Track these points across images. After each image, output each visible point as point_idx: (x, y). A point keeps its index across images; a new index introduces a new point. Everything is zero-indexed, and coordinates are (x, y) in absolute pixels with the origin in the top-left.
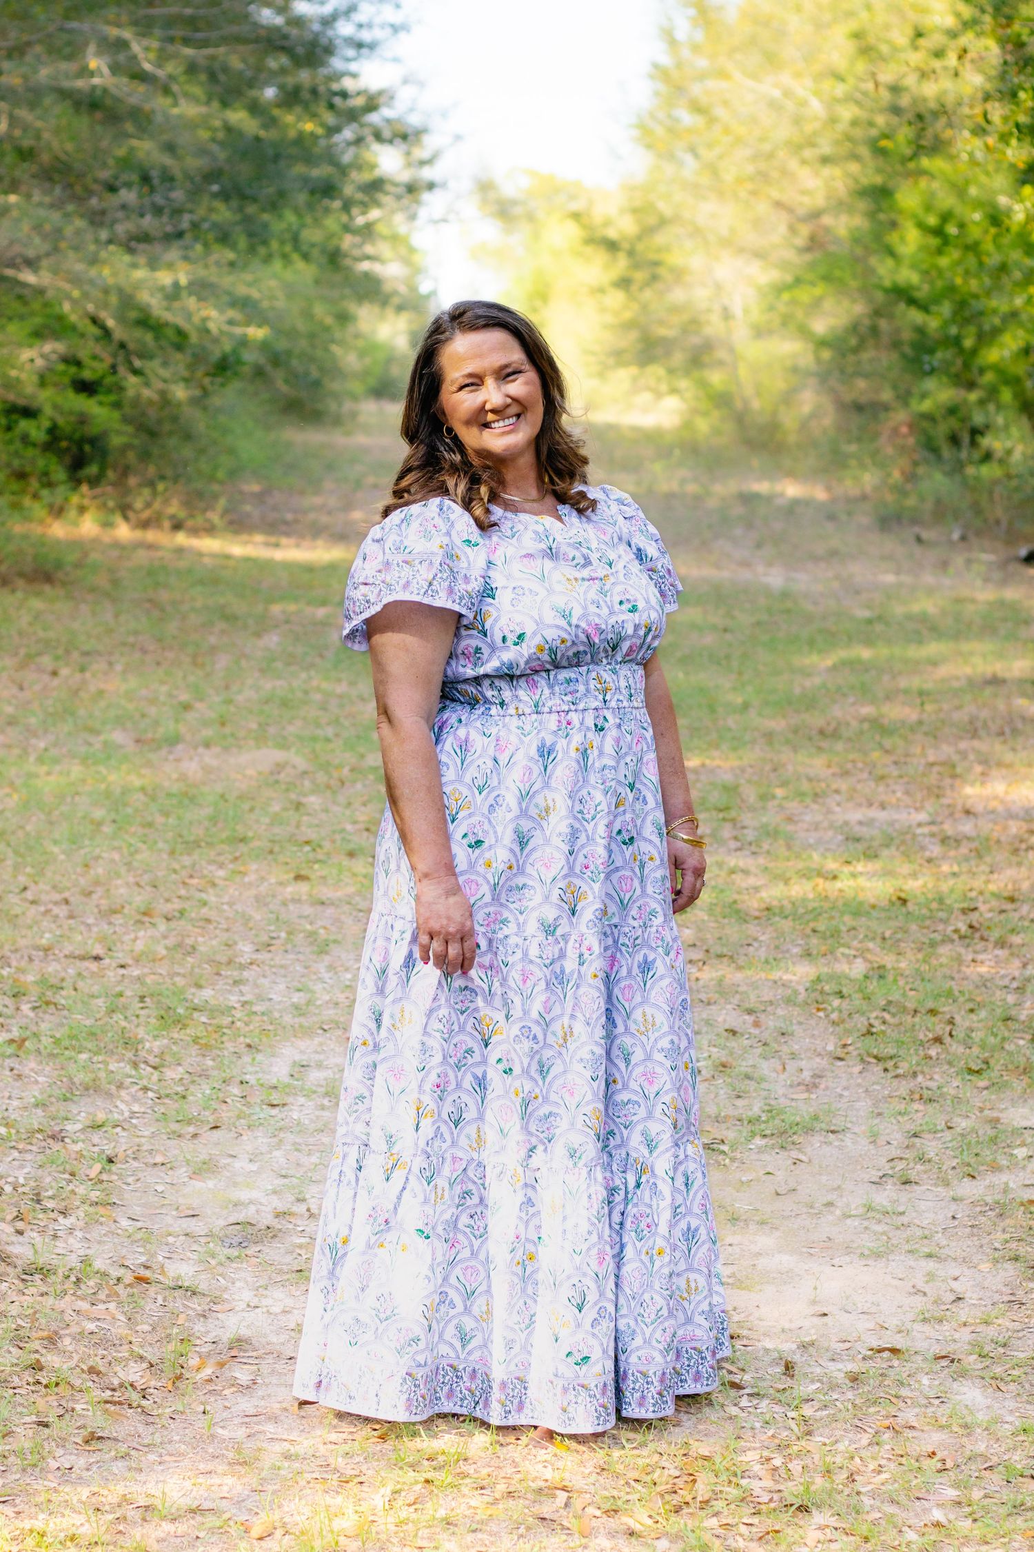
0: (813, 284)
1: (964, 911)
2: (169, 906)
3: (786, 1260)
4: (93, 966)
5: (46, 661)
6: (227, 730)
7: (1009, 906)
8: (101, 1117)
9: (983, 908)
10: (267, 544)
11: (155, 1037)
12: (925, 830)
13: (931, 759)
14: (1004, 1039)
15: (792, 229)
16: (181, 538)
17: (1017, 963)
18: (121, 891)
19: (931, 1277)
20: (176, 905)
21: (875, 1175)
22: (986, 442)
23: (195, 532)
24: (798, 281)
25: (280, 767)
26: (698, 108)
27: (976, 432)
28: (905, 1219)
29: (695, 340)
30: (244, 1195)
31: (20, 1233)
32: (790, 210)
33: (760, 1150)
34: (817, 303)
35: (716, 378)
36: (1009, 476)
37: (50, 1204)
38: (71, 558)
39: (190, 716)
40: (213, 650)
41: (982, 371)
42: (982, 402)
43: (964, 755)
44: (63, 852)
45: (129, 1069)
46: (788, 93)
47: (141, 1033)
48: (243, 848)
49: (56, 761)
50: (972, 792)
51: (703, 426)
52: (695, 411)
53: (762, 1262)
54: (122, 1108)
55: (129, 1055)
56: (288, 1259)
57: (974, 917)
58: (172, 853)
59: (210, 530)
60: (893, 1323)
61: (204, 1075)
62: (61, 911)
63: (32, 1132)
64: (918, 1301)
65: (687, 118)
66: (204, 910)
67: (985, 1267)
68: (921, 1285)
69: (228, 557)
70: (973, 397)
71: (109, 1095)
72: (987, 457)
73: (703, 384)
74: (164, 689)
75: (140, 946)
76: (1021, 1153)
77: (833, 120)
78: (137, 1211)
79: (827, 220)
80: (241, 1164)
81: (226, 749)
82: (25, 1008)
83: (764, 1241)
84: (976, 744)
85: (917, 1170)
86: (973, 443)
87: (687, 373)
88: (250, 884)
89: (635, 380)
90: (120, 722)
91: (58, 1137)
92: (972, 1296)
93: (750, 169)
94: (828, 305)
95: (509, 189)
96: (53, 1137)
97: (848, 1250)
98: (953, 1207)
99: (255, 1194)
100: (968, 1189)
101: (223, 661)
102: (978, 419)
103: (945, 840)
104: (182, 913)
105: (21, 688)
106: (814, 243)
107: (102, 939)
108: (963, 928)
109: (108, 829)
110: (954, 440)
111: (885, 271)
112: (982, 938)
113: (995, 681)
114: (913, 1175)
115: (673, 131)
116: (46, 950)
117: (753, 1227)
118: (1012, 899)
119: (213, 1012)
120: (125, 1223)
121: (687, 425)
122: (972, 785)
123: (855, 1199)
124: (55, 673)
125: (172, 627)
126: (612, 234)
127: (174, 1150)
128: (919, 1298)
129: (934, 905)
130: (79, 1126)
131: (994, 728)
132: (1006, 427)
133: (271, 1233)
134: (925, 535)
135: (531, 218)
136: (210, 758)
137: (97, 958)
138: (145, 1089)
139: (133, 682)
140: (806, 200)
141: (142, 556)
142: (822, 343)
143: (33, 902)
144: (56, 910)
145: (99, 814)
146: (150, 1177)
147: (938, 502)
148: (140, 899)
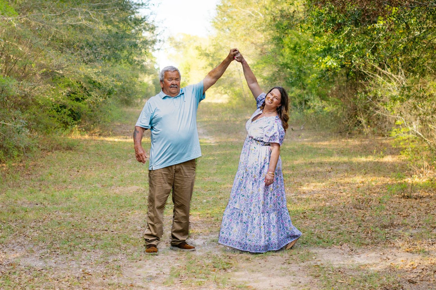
0: (262, 64)
1: (303, 213)
2: (119, 220)
3: (264, 278)
4: (106, 232)
5: (76, 169)
6: (123, 182)
7: (313, 212)
8: (115, 259)
9: (307, 212)
10: (124, 138)
11: (123, 244)
12: (294, 197)
13: (295, 182)
14: (311, 237)
15: (256, 49)
16: (102, 138)
17: (315, 223)
18: (108, 217)
19: (294, 279)
20: (121, 219)
21: (283, 263)
22: (309, 103)
23: (105, 136)
24: (258, 63)
25: (138, 190)
26: (229, 17)
27: (306, 101)
28: (289, 270)
29: (231, 79)
30: (150, 271)
31: (104, 279)
32: (255, 44)
33: (258, 260)
34: (263, 68)
35: (237, 89)
36: (315, 112)
37: (109, 274)
38: (76, 144)
39: (113, 180)
40: (116, 164)
41: (307, 85)
42: (307, 93)
43: (303, 180)
44: (92, 210)
45: (119, 250)
46: (253, 12)
47: (120, 244)
48: (133, 207)
49: (84, 191)
50: (305, 188)
51: (234, 102)
52: (232, 98)
53: (259, 278)
54: (119, 257)
55: (119, 248)
56: (161, 282)
57: (305, 214)
58: (117, 209)
59: (109, 135)
60: (286, 287)
61: (136, 251)
62: (96, 222)
63: (102, 263)
64: (292, 283)
65: (226, 19)
66: (128, 220)
67: (306, 277)
68: (292, 280)
69: (115, 142)
70: (305, 92)
71: (116, 255)
72: (309, 107)
73: (234, 91)
74: (106, 174)
75: (115, 228)
76: (314, 257)
77: (265, 20)
78: (127, 275)
79: (265, 47)
80: (147, 266)
81: (124, 187)
82: (93, 240)
83: (259, 275)
84: (306, 178)
85: (291, 261)
86: (305, 104)
87: (229, 88)
88: (137, 215)
89: (215, 91)
90: (97, 182)
91: (108, 263)
92: (303, 282)
93: (244, 33)
94: (266, 68)
95: (178, 39)
96: (106, 263)
97: (277, 275)
98: (299, 267)
99: (151, 271)
100: (302, 264)
101: (119, 167)
102: (307, 97)
103: (298, 199)
104: (123, 221)
105: (71, 176)
106: (262, 53)
107: (106, 227)
108: (302, 216)
109: (101, 205)
110: (301, 103)
111: (281, 60)
112: (307, 218)
113: (312, 163)
114: (290, 262)
115: (223, 23)
116: (95, 229)
117: (257, 272)
118: (314, 210)
119: (135, 239)
120: (125, 277)
121: (230, 102)
122: (305, 187)
123: (279, 267)
124: (78, 172)
125: (104, 160)
126: (207, 52)
127: (133, 264)
128: (292, 282)
129: (296, 212)
130: (111, 261)
131: (311, 174)
132: (314, 99)
133: (156, 277)
134: (294, 129)
135: (184, 47)
136: (121, 189)
137: (106, 230)
138: (124, 254)
139: (98, 173)
140: (260, 41)
141: (93, 143)
142: (265, 79)
143: (88, 220)
144: (94, 221)
145: (98, 202)
146: (129, 269)
147: (297, 119)
148: (113, 218)
